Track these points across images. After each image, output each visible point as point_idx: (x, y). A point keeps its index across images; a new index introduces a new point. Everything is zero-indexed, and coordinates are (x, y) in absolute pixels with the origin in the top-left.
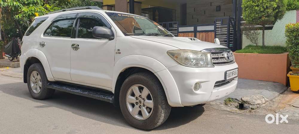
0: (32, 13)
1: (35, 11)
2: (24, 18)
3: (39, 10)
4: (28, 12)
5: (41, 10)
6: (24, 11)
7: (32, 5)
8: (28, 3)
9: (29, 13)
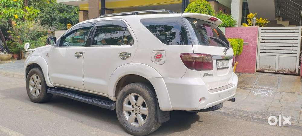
0: (12, 15)
1: (14, 13)
2: (4, 19)
3: (18, 12)
4: (7, 14)
5: (20, 12)
6: (4, 13)
7: (12, 8)
8: (8, 5)
9: (9, 15)
